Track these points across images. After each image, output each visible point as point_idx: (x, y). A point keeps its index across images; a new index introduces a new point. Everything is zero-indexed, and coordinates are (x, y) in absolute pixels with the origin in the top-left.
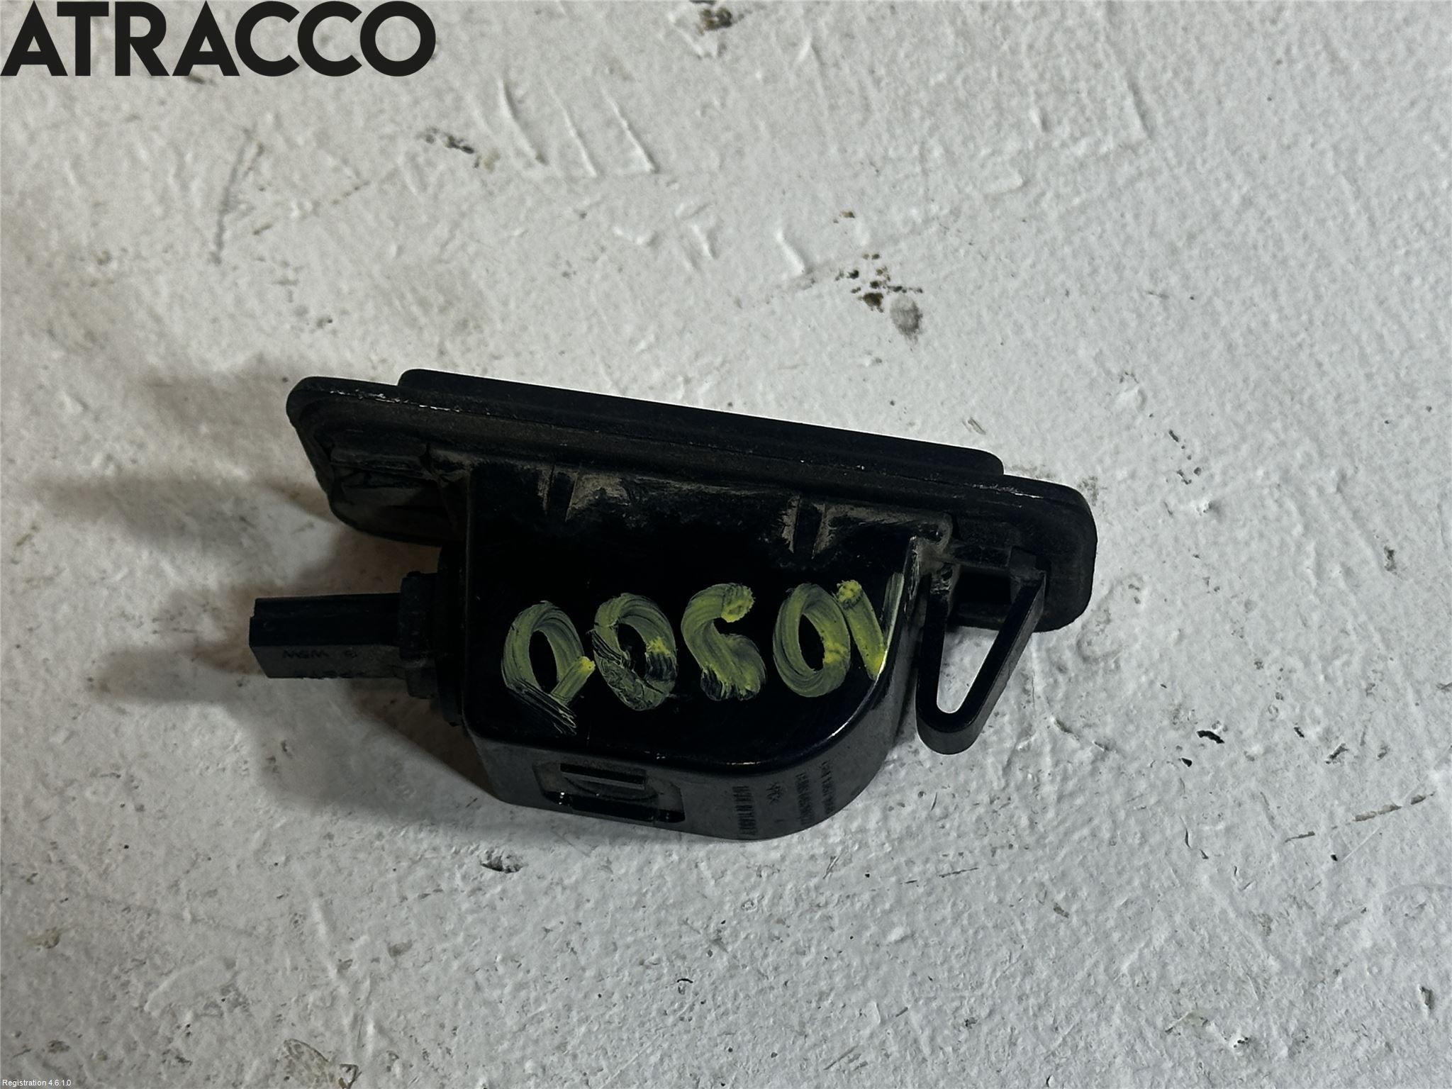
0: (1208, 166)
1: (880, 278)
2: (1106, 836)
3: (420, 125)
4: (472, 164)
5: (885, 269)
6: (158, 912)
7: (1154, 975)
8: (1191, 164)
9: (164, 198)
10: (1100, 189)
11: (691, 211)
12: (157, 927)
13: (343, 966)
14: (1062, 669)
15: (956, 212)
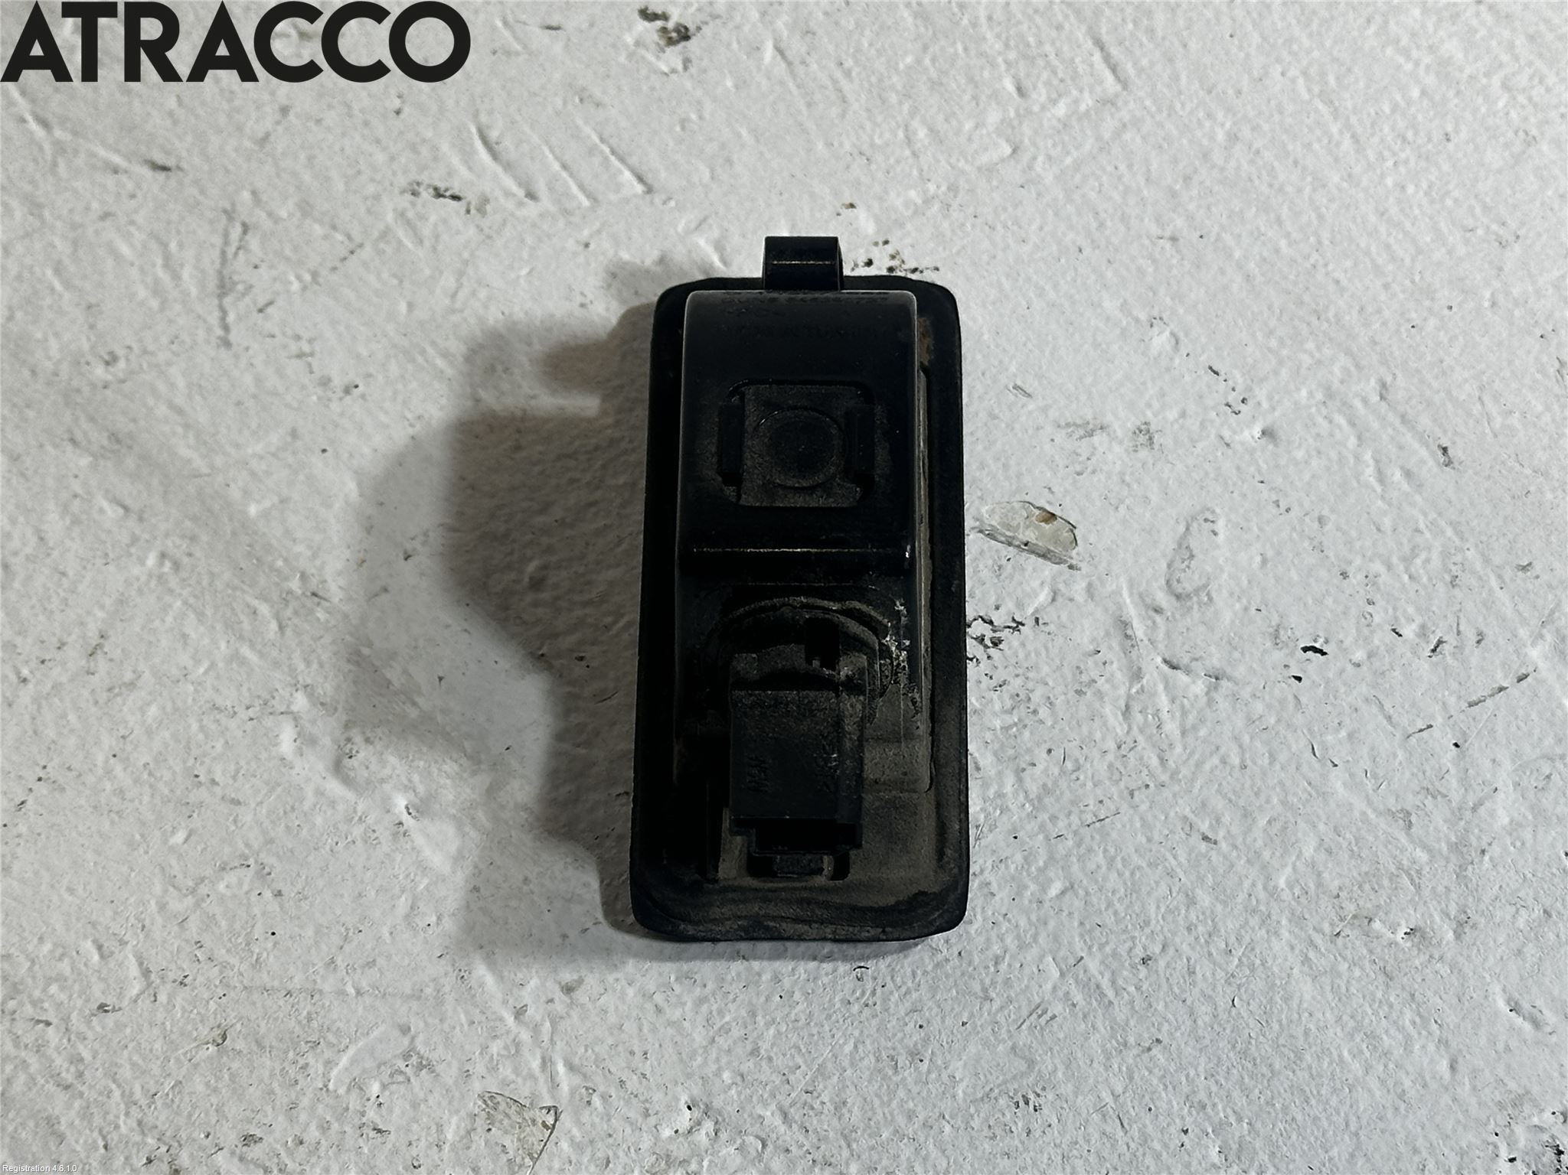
0: (1188, 108)
1: (893, 263)
2: (1236, 761)
3: (402, 181)
4: (463, 211)
5: (898, 253)
6: (321, 992)
7: (1312, 885)
8: (1171, 108)
9: (157, 290)
10: (1089, 145)
11: (693, 226)
12: (323, 1006)
13: (519, 1013)
14: (1158, 610)
15: (953, 189)
